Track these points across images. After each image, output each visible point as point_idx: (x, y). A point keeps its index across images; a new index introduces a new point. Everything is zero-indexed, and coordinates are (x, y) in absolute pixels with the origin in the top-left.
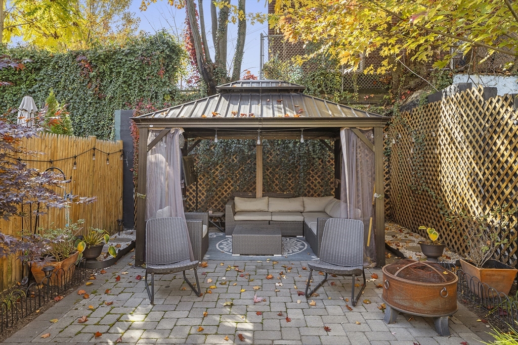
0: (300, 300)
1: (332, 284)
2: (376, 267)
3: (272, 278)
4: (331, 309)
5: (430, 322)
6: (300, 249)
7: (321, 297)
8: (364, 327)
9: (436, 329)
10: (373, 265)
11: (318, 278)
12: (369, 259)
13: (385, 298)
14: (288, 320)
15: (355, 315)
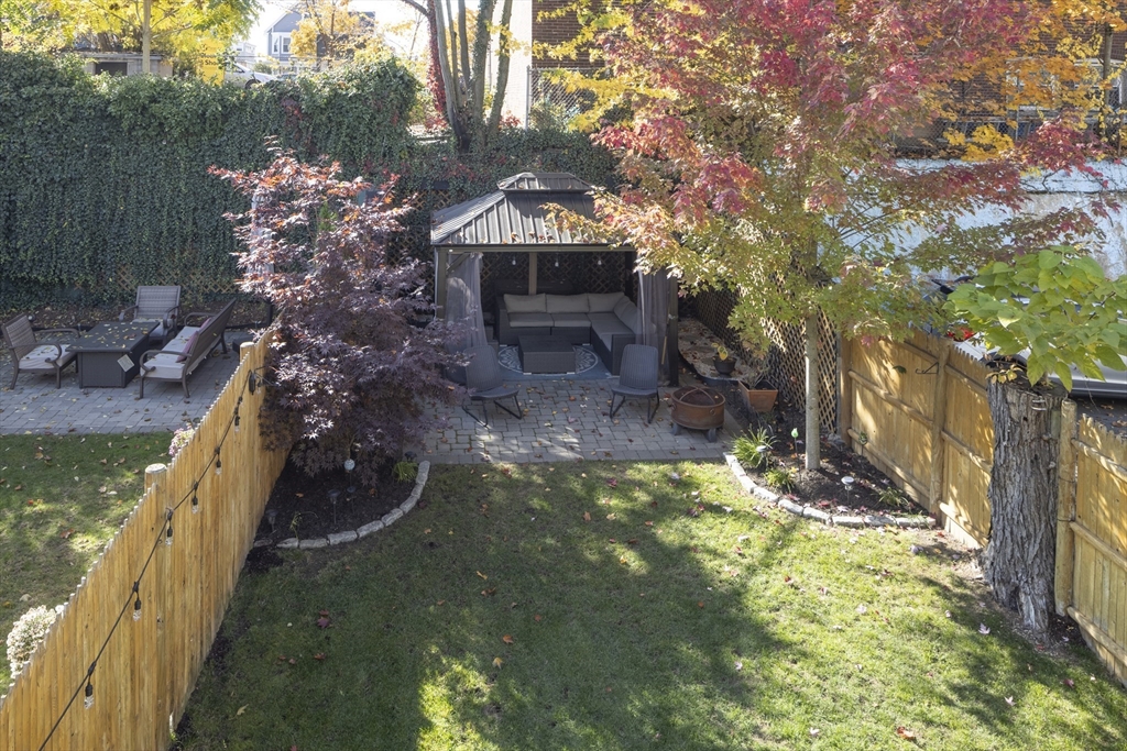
0: (606, 420)
1: (630, 404)
2: (670, 386)
3: (575, 400)
4: (631, 426)
5: (704, 433)
6: (592, 364)
7: (622, 416)
8: (657, 438)
9: (707, 438)
10: (667, 383)
11: (618, 399)
12: (663, 377)
13: (673, 416)
14: (601, 435)
15: (651, 430)
